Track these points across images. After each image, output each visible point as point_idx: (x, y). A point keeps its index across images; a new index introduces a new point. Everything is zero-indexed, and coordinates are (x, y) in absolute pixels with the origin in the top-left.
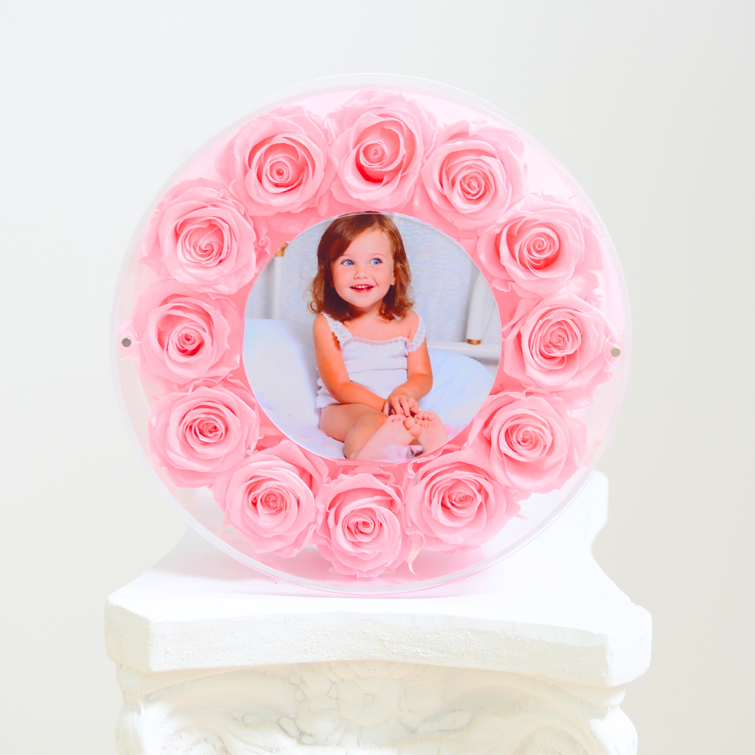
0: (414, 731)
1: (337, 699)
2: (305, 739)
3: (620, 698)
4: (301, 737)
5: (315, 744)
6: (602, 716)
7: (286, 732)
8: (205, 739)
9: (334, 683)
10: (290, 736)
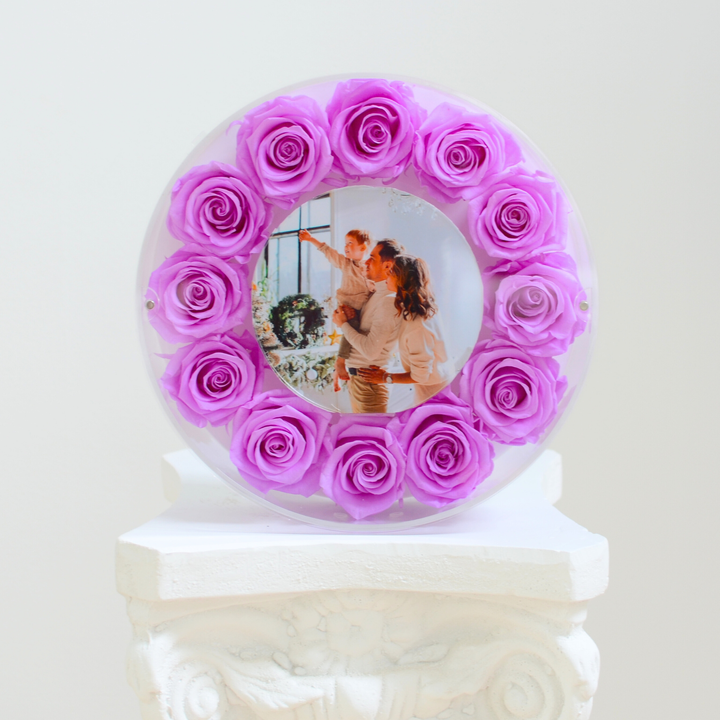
0: (395, 662)
1: (326, 631)
2: (297, 671)
3: (582, 617)
4: (293, 669)
5: (306, 675)
6: (567, 634)
7: (279, 665)
8: (206, 673)
9: (323, 616)
10: (284, 668)
